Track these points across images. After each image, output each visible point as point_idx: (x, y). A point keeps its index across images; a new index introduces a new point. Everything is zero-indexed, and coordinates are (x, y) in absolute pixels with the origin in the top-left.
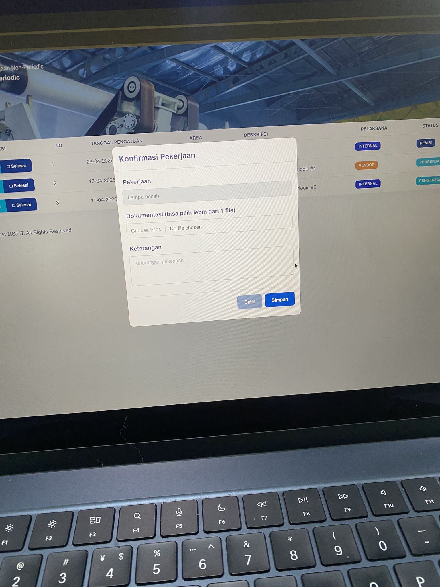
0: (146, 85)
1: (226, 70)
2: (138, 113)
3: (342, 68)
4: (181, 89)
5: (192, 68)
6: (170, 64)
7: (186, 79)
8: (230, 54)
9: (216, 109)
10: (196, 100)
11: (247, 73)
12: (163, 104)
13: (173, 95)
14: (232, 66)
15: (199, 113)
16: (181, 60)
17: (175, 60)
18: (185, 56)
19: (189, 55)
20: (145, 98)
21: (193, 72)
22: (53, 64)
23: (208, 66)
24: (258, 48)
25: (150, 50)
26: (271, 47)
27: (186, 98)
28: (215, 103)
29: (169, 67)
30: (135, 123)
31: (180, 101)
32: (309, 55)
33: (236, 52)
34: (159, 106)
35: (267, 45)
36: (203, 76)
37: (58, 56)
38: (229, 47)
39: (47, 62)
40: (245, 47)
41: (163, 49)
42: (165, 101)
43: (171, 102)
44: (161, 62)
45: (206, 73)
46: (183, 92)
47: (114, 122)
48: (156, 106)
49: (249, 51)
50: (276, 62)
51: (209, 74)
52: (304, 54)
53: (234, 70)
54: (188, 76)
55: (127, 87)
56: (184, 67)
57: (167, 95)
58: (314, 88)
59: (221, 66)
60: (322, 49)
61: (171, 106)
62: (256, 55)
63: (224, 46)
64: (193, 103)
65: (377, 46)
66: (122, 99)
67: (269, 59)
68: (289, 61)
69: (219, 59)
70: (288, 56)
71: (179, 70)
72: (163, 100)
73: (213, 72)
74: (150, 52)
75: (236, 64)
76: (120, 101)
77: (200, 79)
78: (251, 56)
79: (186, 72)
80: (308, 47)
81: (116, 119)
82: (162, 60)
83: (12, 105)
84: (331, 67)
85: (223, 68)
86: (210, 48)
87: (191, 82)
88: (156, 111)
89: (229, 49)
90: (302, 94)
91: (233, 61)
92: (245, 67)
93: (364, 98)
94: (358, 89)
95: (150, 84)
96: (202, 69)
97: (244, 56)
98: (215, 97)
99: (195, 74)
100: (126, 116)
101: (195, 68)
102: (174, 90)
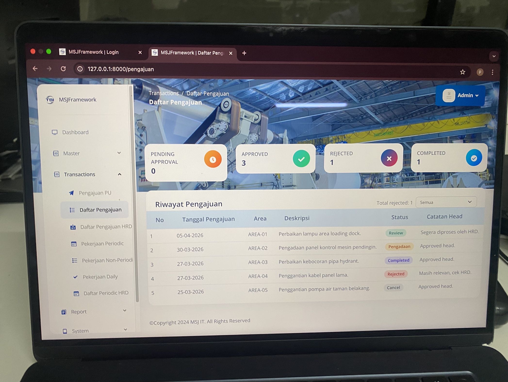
0: (235, 104)
1: (287, 96)
2: (229, 121)
3: (362, 99)
4: (258, 107)
5: (266, 94)
6: (252, 91)
7: (262, 101)
8: (291, 87)
9: (279, 121)
10: (267, 115)
11: (301, 99)
12: (245, 117)
13: (252, 111)
14: (291, 94)
15: (268, 123)
16: (259, 89)
17: (256, 89)
18: (262, 87)
19: (264, 86)
20: (234, 112)
21: (266, 97)
22: (177, 87)
23: (276, 94)
24: (309, 84)
25: (240, 82)
26: (317, 84)
27: (261, 113)
28: (279, 117)
29: (251, 93)
30: (226, 127)
31: (257, 115)
32: (342, 90)
33: (295, 86)
34: (243, 118)
35: (315, 83)
36: (273, 100)
37: (180, 82)
38: (290, 82)
39: (173, 86)
40: (300, 83)
41: (248, 81)
42: (248, 115)
43: (251, 115)
44: (246, 90)
45: (275, 98)
46: (259, 110)
47: (213, 126)
48: (241, 117)
49: (303, 86)
50: (320, 93)
51: (276, 99)
52: (339, 89)
53: (292, 97)
54: (263, 99)
55: (223, 104)
56: (260, 93)
57: (249, 111)
58: (344, 111)
59: (284, 94)
60: (350, 87)
61: (250, 118)
62: (307, 89)
63: (288, 82)
64: (265, 117)
65: (385, 86)
66: (219, 112)
67: (315, 91)
68: (329, 93)
69: (283, 90)
70: (328, 90)
71: (257, 95)
72: (245, 114)
73: (279, 98)
74: (240, 83)
75: (294, 93)
76: (218, 113)
77: (271, 102)
78: (304, 89)
79: (261, 97)
80: (341, 85)
81: (214, 124)
82: (247, 89)
83: (148, 111)
84: (355, 98)
85: (285, 95)
86: (278, 83)
87: (264, 104)
88: (241, 120)
89: (290, 84)
90: (336, 114)
91: (292, 91)
92: (300, 96)
93: (376, 119)
94: (373, 113)
95: (238, 103)
96: (272, 95)
97: (300, 89)
98: (279, 114)
99: (267, 99)
100: (221, 122)
101: (268, 95)
102: (253, 108)
